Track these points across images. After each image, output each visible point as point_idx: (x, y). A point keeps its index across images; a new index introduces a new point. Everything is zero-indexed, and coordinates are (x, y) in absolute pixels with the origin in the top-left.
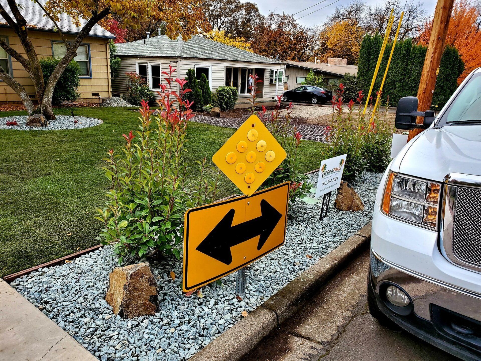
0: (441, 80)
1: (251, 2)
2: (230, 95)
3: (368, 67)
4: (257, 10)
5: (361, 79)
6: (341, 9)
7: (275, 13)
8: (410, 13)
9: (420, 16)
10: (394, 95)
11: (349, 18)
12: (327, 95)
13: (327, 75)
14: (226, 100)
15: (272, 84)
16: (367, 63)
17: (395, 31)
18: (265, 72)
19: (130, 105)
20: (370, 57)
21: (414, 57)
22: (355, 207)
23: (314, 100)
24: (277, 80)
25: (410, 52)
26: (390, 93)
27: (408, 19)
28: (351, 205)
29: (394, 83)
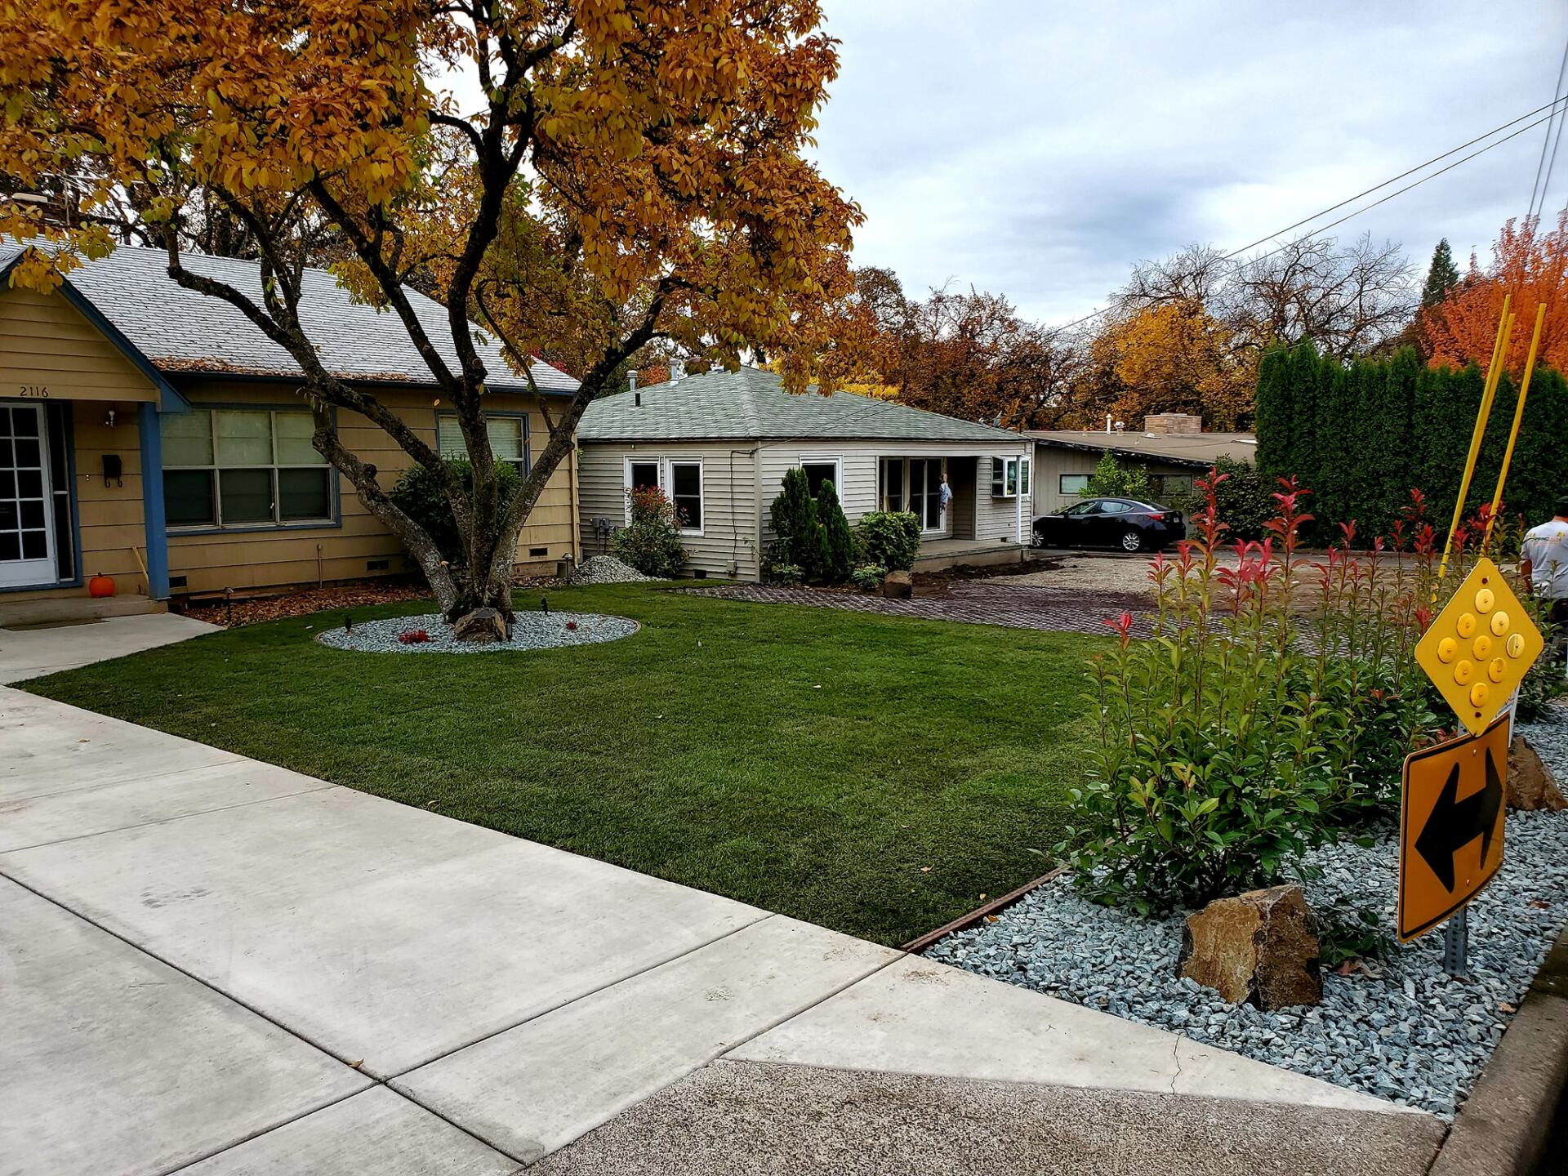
0: (1525, 464)
1: (879, 267)
2: (899, 535)
3: (1289, 437)
4: (895, 287)
5: (1269, 472)
6: (1149, 273)
7: (951, 292)
8: (1364, 275)
9: (1396, 279)
10: (1380, 516)
11: (1180, 296)
12: (1170, 525)
13: (1158, 465)
14: (890, 550)
15: (999, 499)
16: (1282, 424)
17: (1323, 325)
18: (979, 466)
19: (642, 578)
20: (1292, 408)
21: (1431, 403)
22: (1552, 800)
23: (1131, 541)
24: (1019, 487)
25: (1413, 388)
26: (1365, 510)
27: (1361, 291)
28: (1542, 795)
29: (1374, 479)
